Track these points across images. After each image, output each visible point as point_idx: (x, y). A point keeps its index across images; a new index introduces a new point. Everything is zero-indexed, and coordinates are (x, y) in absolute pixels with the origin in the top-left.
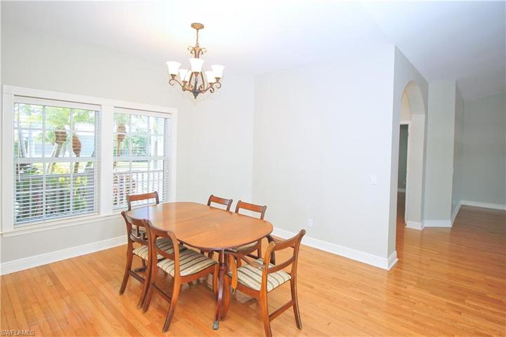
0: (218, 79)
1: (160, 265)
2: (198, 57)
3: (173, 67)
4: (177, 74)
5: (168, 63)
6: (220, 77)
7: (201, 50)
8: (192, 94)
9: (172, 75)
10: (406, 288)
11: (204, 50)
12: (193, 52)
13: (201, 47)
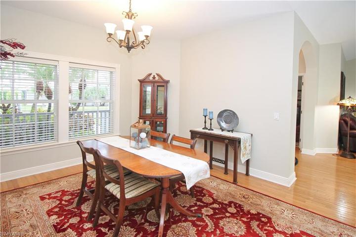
0: (147, 37)
1: (108, 187)
2: (131, 19)
3: (110, 28)
4: (113, 33)
5: (106, 24)
6: (149, 35)
7: (133, 15)
8: (126, 49)
9: (109, 34)
10: (305, 202)
11: (135, 15)
12: (127, 16)
13: (133, 12)
